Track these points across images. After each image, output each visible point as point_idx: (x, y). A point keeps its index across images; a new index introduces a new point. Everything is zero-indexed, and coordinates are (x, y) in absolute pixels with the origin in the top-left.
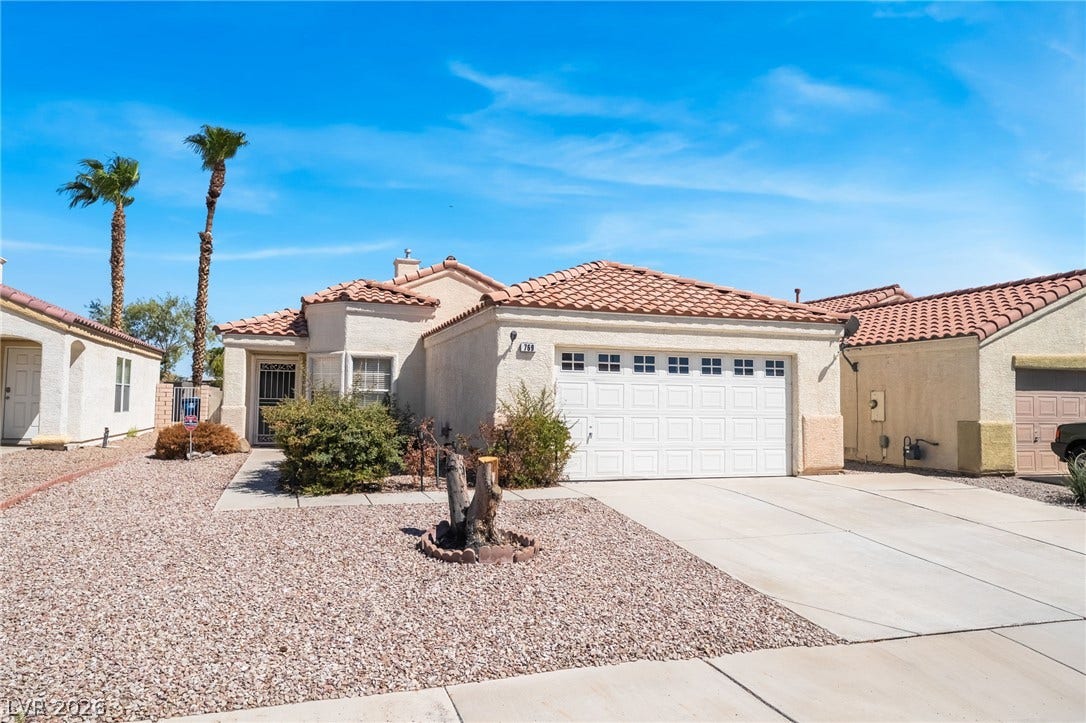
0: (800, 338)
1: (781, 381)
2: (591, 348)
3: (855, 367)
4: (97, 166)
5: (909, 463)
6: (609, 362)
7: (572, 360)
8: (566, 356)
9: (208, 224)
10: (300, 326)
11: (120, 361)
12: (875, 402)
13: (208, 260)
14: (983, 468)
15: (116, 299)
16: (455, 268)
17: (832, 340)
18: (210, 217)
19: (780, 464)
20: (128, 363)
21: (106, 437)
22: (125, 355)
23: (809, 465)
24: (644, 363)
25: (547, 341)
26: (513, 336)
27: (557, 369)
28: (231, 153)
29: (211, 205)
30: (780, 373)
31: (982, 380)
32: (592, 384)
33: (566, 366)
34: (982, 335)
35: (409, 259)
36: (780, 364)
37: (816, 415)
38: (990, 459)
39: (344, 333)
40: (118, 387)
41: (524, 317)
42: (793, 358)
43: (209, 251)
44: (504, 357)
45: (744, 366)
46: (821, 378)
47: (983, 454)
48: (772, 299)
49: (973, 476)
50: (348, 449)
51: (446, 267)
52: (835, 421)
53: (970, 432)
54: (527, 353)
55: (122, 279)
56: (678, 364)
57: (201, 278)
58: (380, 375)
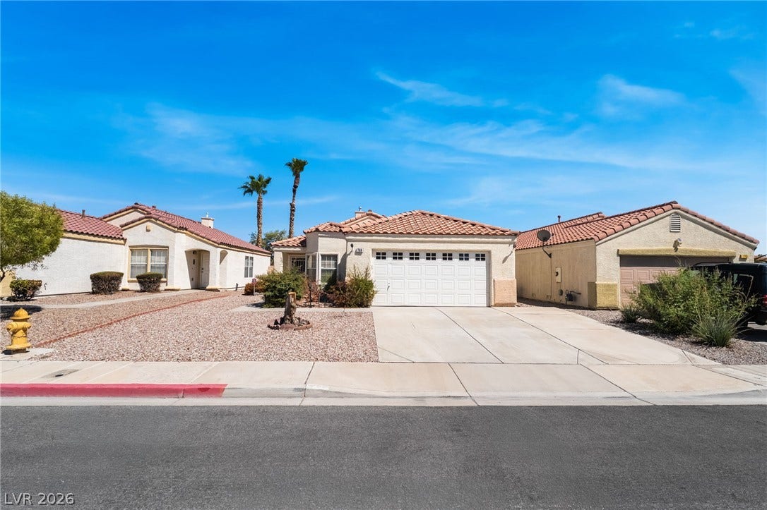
0: (492, 243)
1: (484, 263)
2: (389, 250)
3: (550, 256)
4: (252, 178)
5: (569, 303)
6: (398, 256)
7: (381, 255)
8: (378, 254)
9: (294, 199)
10: (303, 243)
11: (247, 258)
12: (557, 273)
13: (293, 215)
14: (598, 306)
15: (259, 232)
16: (372, 215)
17: (510, 243)
18: (294, 196)
19: (484, 302)
20: (252, 258)
21: (237, 288)
22: (250, 255)
23: (497, 302)
24: (414, 256)
25: (368, 247)
26: (352, 246)
27: (373, 259)
28: (302, 169)
29: (294, 191)
30: (483, 259)
31: (598, 261)
32: (390, 266)
33: (378, 258)
34: (596, 239)
35: (361, 211)
36: (483, 255)
37: (502, 279)
38: (601, 301)
39: (318, 245)
40: (246, 269)
41: (358, 238)
42: (489, 252)
43: (294, 211)
44: (349, 254)
45: (464, 256)
46: (504, 261)
47: (598, 299)
48: (485, 225)
49: (594, 310)
50: (280, 291)
51: (367, 215)
52: (511, 282)
53: (593, 287)
54: (359, 253)
55: (261, 224)
56: (431, 256)
57: (291, 222)
58: (332, 262)
